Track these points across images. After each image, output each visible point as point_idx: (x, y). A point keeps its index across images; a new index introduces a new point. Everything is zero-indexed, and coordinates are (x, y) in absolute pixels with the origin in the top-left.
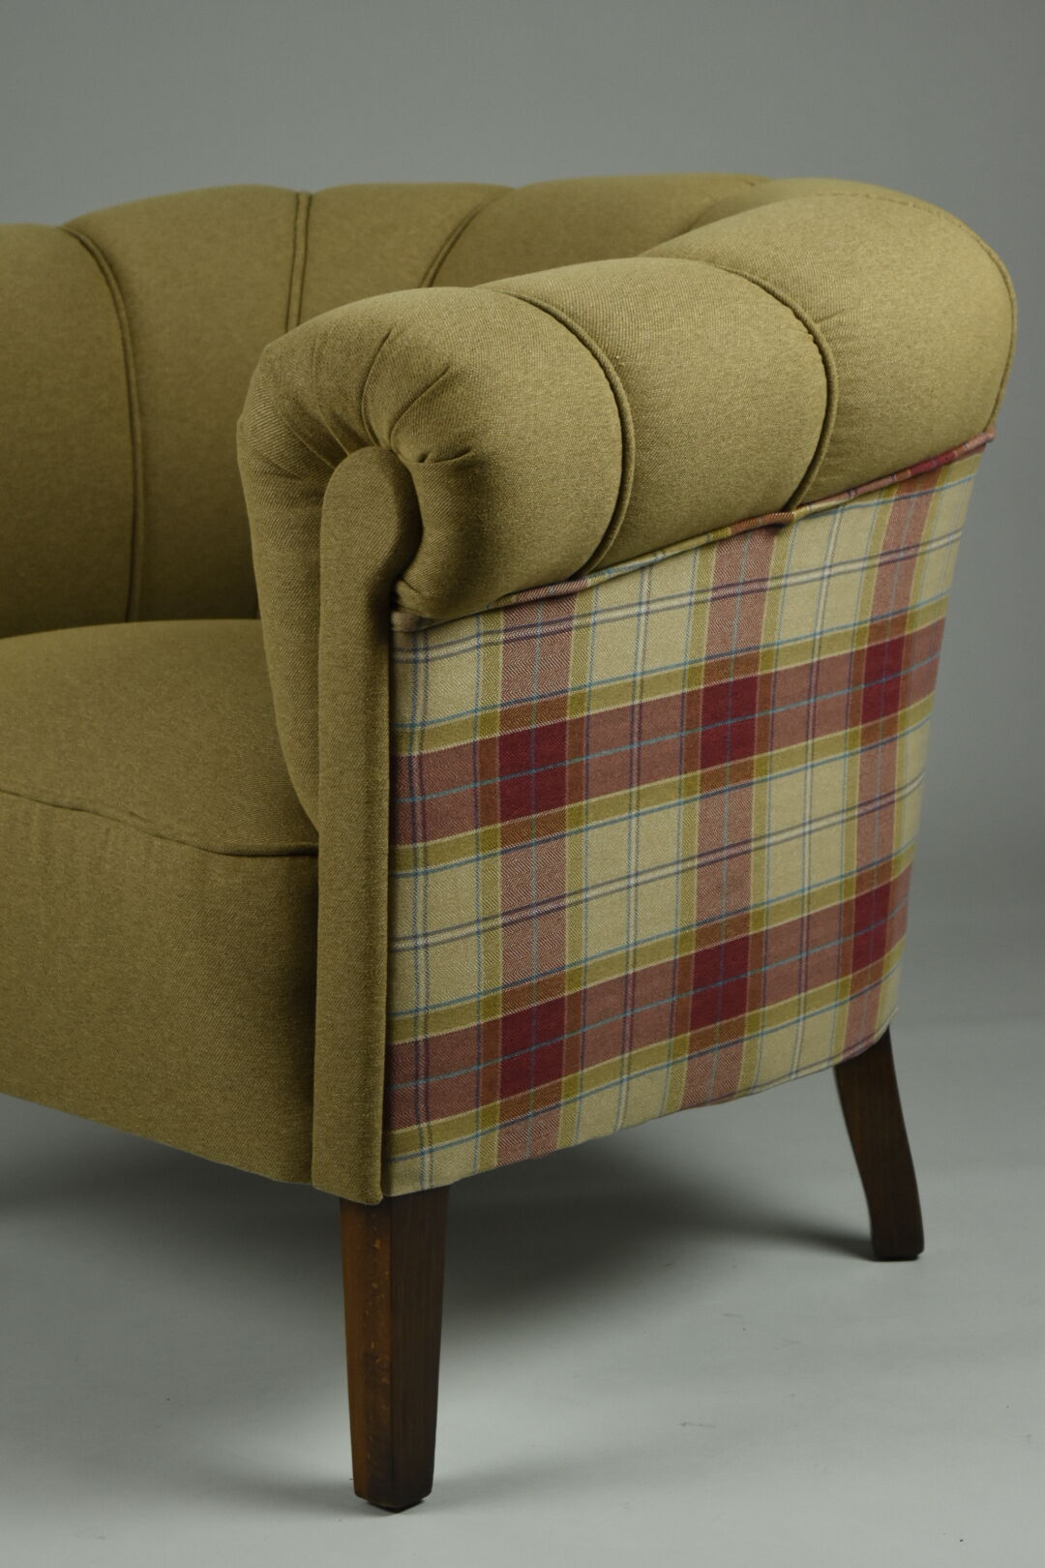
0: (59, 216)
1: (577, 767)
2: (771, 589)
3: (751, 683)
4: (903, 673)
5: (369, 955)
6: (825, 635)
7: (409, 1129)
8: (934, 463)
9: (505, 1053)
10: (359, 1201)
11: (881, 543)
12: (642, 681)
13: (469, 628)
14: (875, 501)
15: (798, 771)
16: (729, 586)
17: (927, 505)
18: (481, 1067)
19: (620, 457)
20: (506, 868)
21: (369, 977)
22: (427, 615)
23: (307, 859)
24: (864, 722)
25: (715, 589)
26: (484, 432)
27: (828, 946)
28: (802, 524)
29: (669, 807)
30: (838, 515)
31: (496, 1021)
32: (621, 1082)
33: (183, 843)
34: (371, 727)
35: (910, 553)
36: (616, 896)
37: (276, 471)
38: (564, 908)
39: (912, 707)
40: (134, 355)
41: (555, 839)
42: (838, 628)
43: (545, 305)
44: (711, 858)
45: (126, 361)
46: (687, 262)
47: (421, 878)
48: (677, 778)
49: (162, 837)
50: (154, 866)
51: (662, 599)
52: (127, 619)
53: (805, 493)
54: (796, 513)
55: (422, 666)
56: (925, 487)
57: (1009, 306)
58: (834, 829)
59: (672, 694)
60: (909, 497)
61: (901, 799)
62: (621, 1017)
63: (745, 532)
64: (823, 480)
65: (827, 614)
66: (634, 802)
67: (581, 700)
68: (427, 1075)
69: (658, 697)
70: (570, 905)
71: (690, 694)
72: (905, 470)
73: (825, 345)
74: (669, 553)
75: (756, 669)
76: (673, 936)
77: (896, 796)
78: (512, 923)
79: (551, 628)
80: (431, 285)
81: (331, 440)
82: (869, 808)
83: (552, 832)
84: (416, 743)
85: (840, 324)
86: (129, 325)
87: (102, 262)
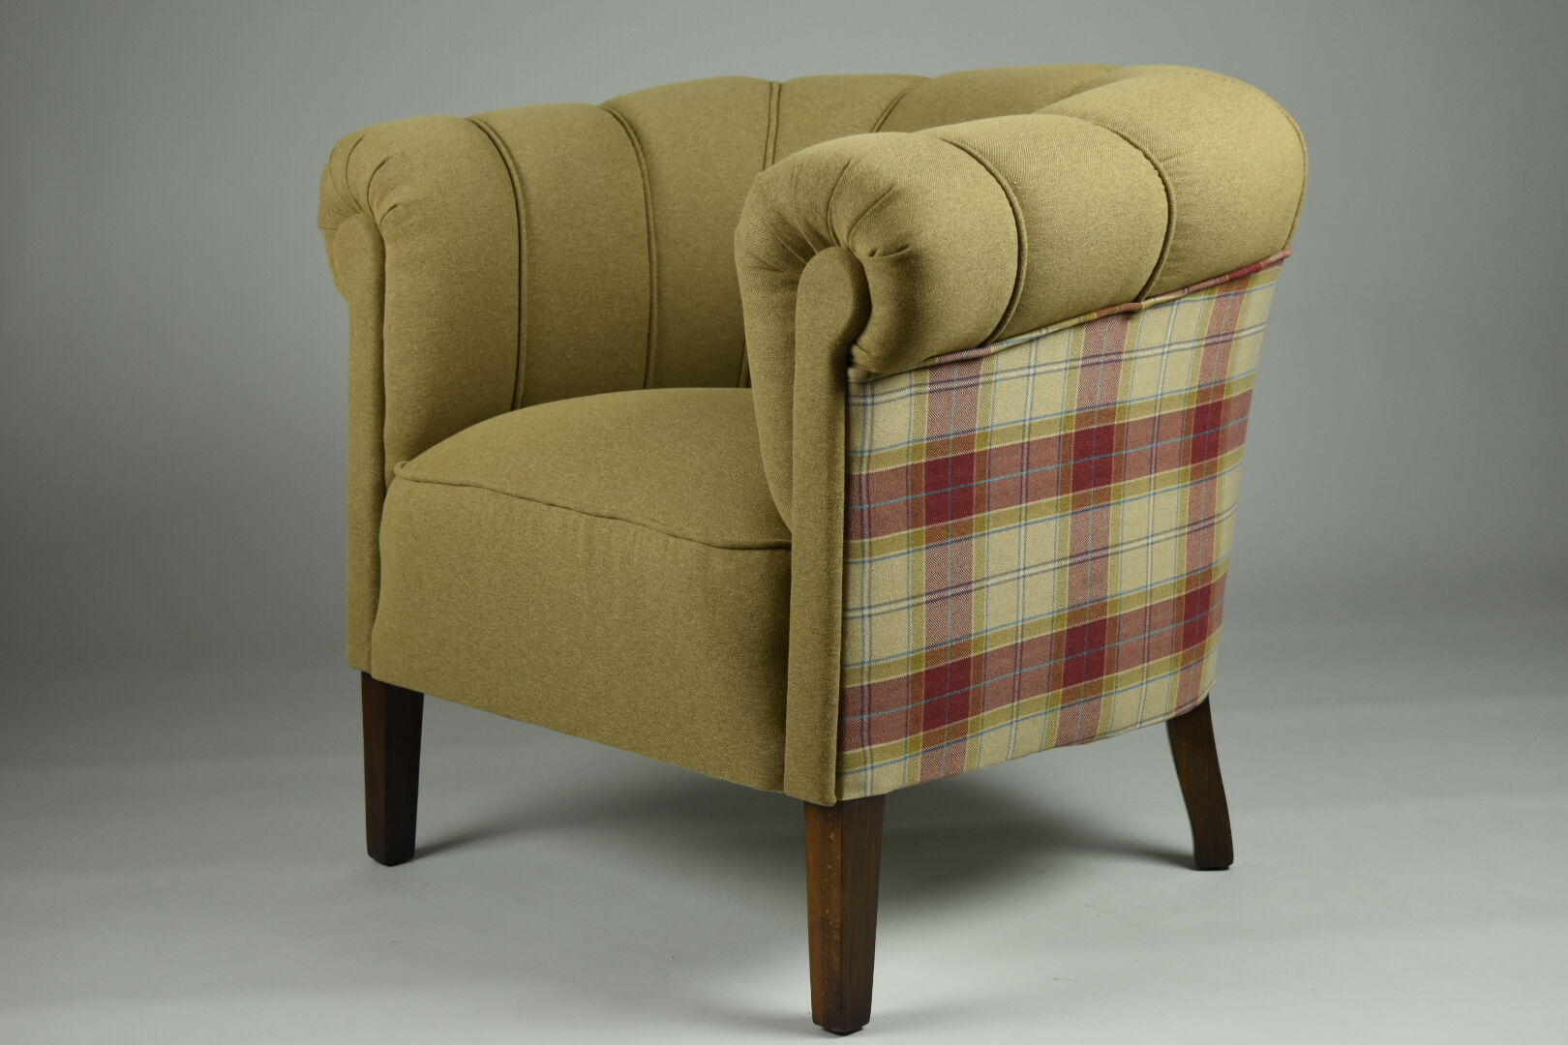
0: (598, 99)
1: (982, 487)
2: (1126, 360)
3: (1109, 430)
4: (1221, 428)
5: (828, 621)
6: (1165, 396)
7: (856, 751)
8: (1246, 271)
9: (927, 697)
10: (819, 803)
11: (1206, 329)
12: (1030, 425)
13: (904, 381)
14: (1203, 297)
15: (1144, 497)
16: (1093, 357)
17: (1241, 302)
18: (910, 707)
19: (1016, 256)
20: (929, 560)
21: (828, 637)
22: (874, 370)
23: (783, 551)
24: (1193, 463)
25: (1084, 358)
26: (919, 234)
27: (1165, 629)
28: (1148, 311)
29: (1049, 519)
30: (1175, 307)
31: (921, 673)
32: (1012, 723)
33: (691, 540)
34: (832, 453)
35: (1228, 337)
36: (1010, 584)
37: (764, 266)
38: (971, 591)
39: (1228, 454)
40: (652, 197)
41: (966, 539)
42: (1174, 392)
43: (962, 145)
44: (1080, 559)
45: (646, 201)
46: (1065, 118)
47: (867, 565)
48: (1054, 498)
49: (676, 536)
50: (670, 557)
51: (1045, 365)
52: (645, 386)
53: (1151, 288)
54: (1144, 304)
55: (869, 408)
56: (1239, 289)
57: (1302, 155)
58: (1170, 542)
59: (1052, 435)
60: (1227, 296)
61: (1219, 522)
62: (1012, 675)
63: (1106, 317)
64: (1164, 279)
65: (1167, 381)
67: (985, 437)
68: (870, 711)
69: (1042, 437)
70: (975, 590)
71: (1066, 436)
72: (1225, 274)
73: (1167, 178)
74: (1051, 330)
75: (1114, 419)
76: (1050, 616)
77: (1216, 520)
78: (933, 601)
79: (964, 383)
80: (878, 131)
81: (804, 242)
82: (1196, 527)
83: (963, 534)
84: (865, 465)
85: (1178, 163)
86: (649, 175)
87: (630, 130)
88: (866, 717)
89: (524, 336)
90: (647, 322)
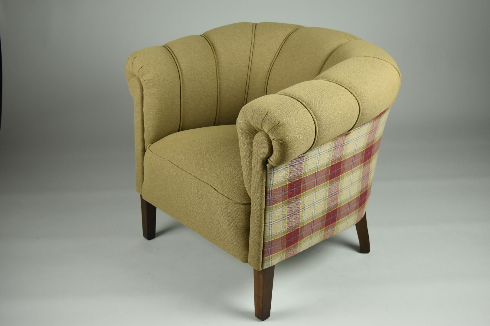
1: (304, 186)
2: (346, 145)
3: (340, 162)
4: (372, 150)
5: (260, 227)
6: (357, 150)
7: (267, 257)
8: (382, 114)
9: (287, 240)
10: (257, 270)
11: (369, 130)
14: (369, 124)
15: (349, 176)
16: (337, 146)
18: (282, 244)
20: (288, 207)
21: (260, 230)
22: (274, 165)
23: (248, 205)
24: (363, 163)
25: (334, 148)
26: (286, 137)
27: (354, 205)
28: (353, 132)
29: (322, 189)
30: (360, 128)
31: (285, 235)
32: (310, 239)
34: (262, 185)
35: (375, 129)
36: (311, 207)
39: (374, 156)
40: (218, 67)
41: (299, 200)
44: (330, 196)
45: (216, 69)
47: (271, 212)
48: (324, 183)
51: (322, 152)
53: (353, 128)
55: (272, 174)
56: (379, 117)
58: (356, 184)
59: (324, 169)
60: (376, 121)
61: (370, 173)
62: (310, 229)
63: (340, 137)
64: (357, 126)
65: (357, 146)
66: (315, 190)
67: (305, 174)
68: (271, 247)
69: (321, 170)
70: (301, 211)
71: (328, 168)
72: (375, 118)
73: (359, 102)
74: (325, 144)
75: (342, 160)
76: (322, 212)
78: (289, 217)
79: (300, 162)
81: (256, 130)
82: (364, 178)
84: (271, 188)
85: (363, 97)
86: (217, 61)
87: (212, 47)
88: (270, 249)
89: (182, 111)
90: (216, 101)
